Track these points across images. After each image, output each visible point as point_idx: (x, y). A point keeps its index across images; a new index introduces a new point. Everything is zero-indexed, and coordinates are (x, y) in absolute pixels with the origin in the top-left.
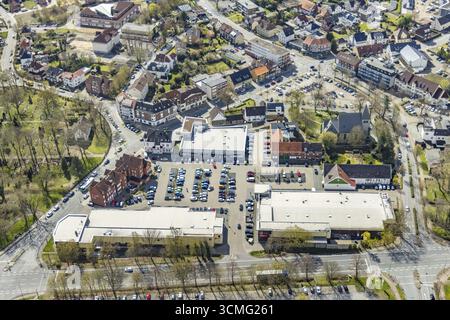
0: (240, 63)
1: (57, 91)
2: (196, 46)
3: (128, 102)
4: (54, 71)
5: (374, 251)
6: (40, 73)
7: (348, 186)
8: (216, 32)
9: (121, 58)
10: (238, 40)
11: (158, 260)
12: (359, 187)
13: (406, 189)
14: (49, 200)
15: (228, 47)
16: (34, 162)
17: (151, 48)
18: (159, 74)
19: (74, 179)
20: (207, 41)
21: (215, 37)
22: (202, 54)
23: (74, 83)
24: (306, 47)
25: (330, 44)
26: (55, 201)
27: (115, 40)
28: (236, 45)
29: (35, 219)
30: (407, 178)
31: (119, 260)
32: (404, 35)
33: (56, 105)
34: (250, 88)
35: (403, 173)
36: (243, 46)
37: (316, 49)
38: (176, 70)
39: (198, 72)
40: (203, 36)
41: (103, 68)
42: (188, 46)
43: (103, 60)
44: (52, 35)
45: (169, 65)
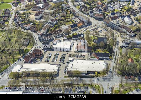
0: (75, 22)
1: (22, 30)
2: (64, 17)
3: (40, 34)
4: (22, 24)
5: (98, 77)
6: (19, 25)
7: (96, 59)
8: (71, 12)
9: (42, 20)
10: (77, 15)
11: (39, 78)
12: (99, 59)
13: (113, 60)
14: (14, 61)
15: (73, 17)
16: (12, 50)
17: (51, 17)
18: (51, 25)
19: (22, 55)
20: (68, 15)
21: (70, 14)
22: (65, 19)
23: (27, 28)
24: (96, 17)
25: (103, 16)
26: (16, 61)
27: (41, 15)
28: (76, 16)
29: (10, 66)
30: (114, 57)
31: (29, 77)
32: (127, 13)
33: (21, 34)
34: (77, 29)
35: (114, 55)
36: (78, 16)
37: (99, 17)
38: (56, 24)
39: (63, 24)
40: (67, 13)
41: (36, 23)
42: (62, 16)
43: (37, 21)
44: (24, 13)
45: (55, 23)
